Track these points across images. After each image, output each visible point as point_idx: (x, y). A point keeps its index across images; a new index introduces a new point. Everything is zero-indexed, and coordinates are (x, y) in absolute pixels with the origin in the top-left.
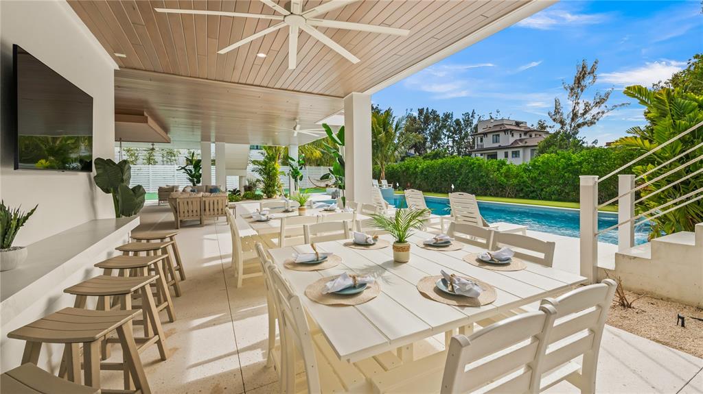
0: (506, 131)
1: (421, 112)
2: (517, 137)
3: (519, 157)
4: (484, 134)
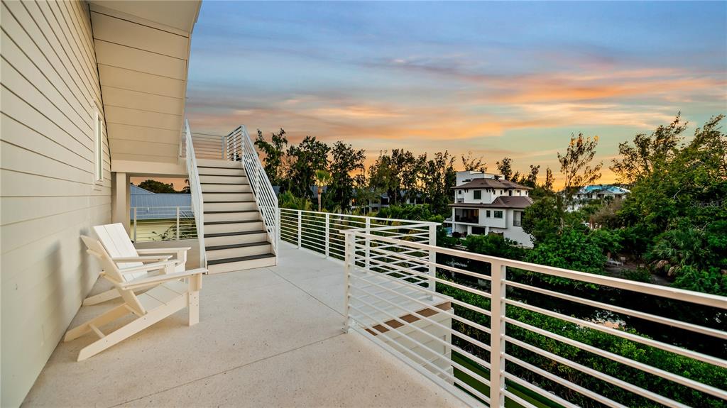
0: (488, 189)
1: (395, 153)
2: (498, 193)
3: (501, 217)
4: (466, 189)
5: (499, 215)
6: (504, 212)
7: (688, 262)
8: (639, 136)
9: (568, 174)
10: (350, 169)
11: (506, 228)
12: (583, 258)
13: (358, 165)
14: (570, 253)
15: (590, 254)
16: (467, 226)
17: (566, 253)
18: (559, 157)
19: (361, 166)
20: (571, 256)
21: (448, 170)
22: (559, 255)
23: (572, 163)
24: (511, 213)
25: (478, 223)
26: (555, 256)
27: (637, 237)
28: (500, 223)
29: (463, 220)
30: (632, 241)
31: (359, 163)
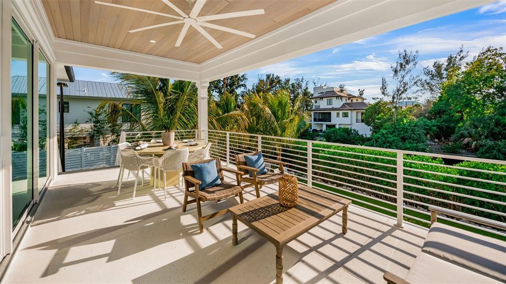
0: (337, 97)
1: (268, 77)
2: (344, 101)
3: (348, 116)
4: (321, 98)
5: (346, 115)
6: (349, 112)
7: (487, 137)
8: (436, 63)
9: (398, 80)
10: (237, 88)
11: (351, 124)
12: (414, 137)
13: (242, 85)
14: (404, 134)
15: (418, 134)
16: (322, 124)
17: (400, 134)
18: (392, 67)
19: (244, 85)
20: (404, 136)
21: (305, 90)
22: (395, 136)
23: (401, 71)
24: (354, 113)
25: (330, 121)
26: (393, 136)
27: (446, 124)
28: (346, 121)
29: (320, 120)
30: (443, 127)
31: (243, 83)
